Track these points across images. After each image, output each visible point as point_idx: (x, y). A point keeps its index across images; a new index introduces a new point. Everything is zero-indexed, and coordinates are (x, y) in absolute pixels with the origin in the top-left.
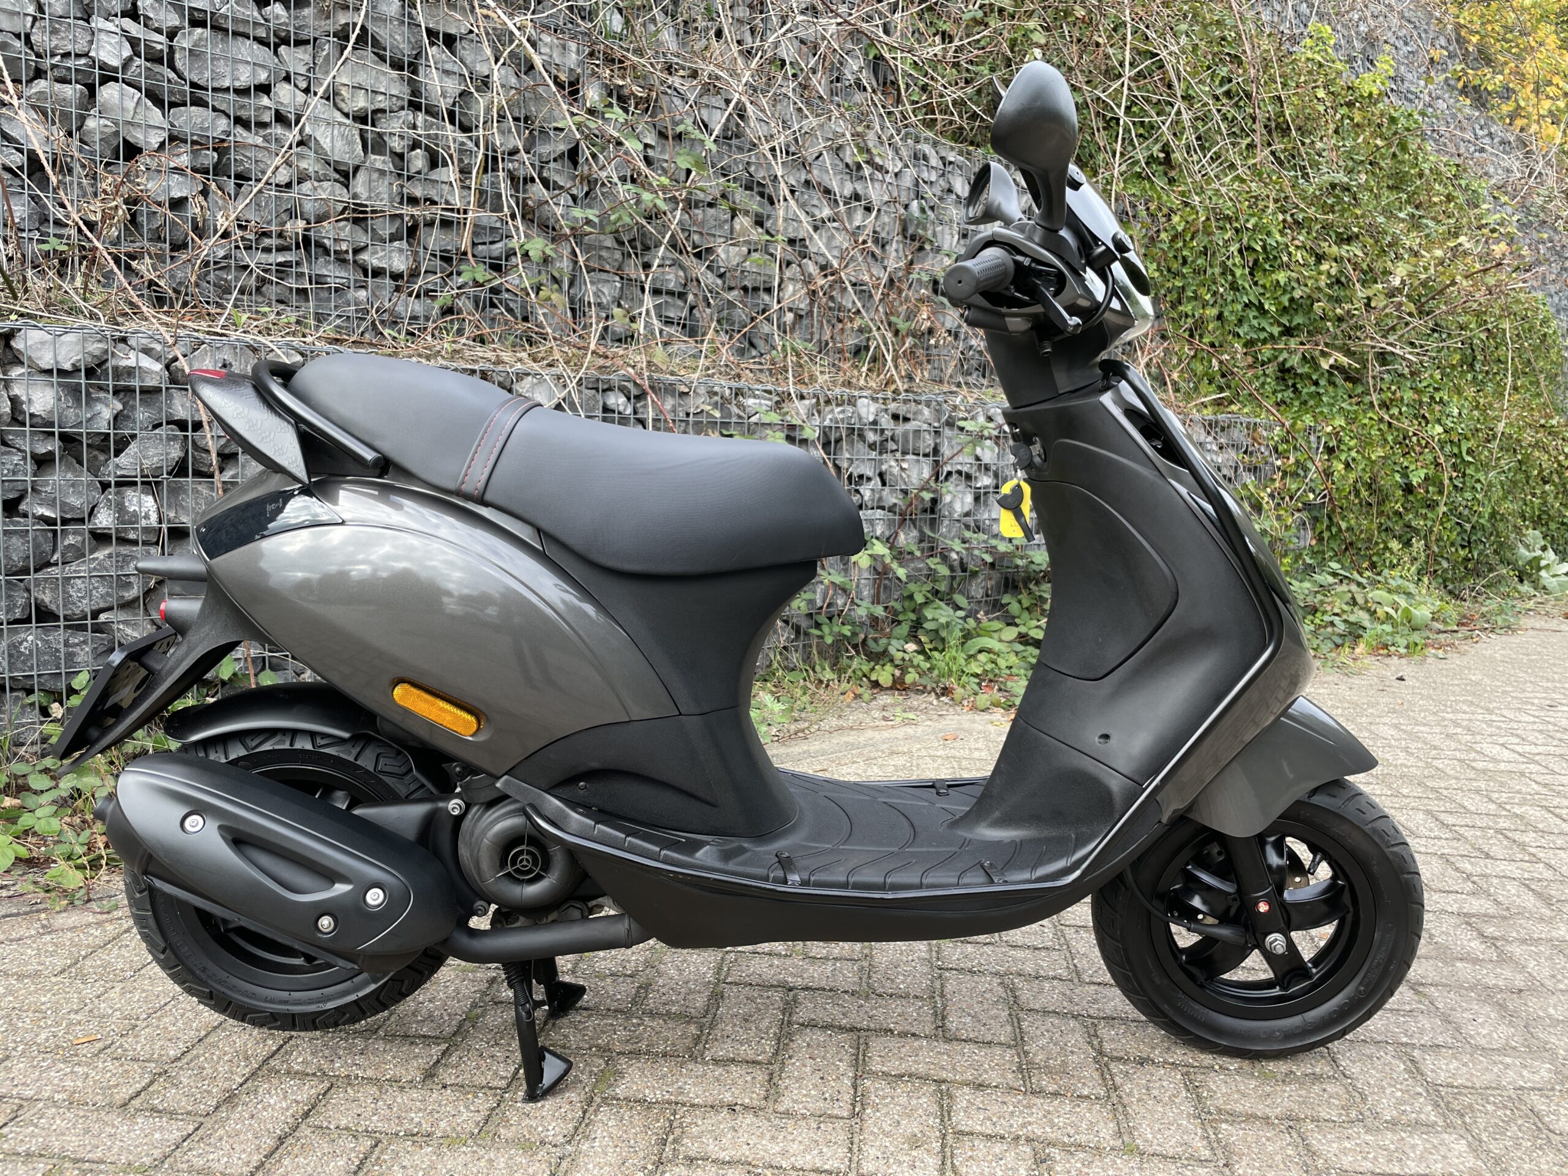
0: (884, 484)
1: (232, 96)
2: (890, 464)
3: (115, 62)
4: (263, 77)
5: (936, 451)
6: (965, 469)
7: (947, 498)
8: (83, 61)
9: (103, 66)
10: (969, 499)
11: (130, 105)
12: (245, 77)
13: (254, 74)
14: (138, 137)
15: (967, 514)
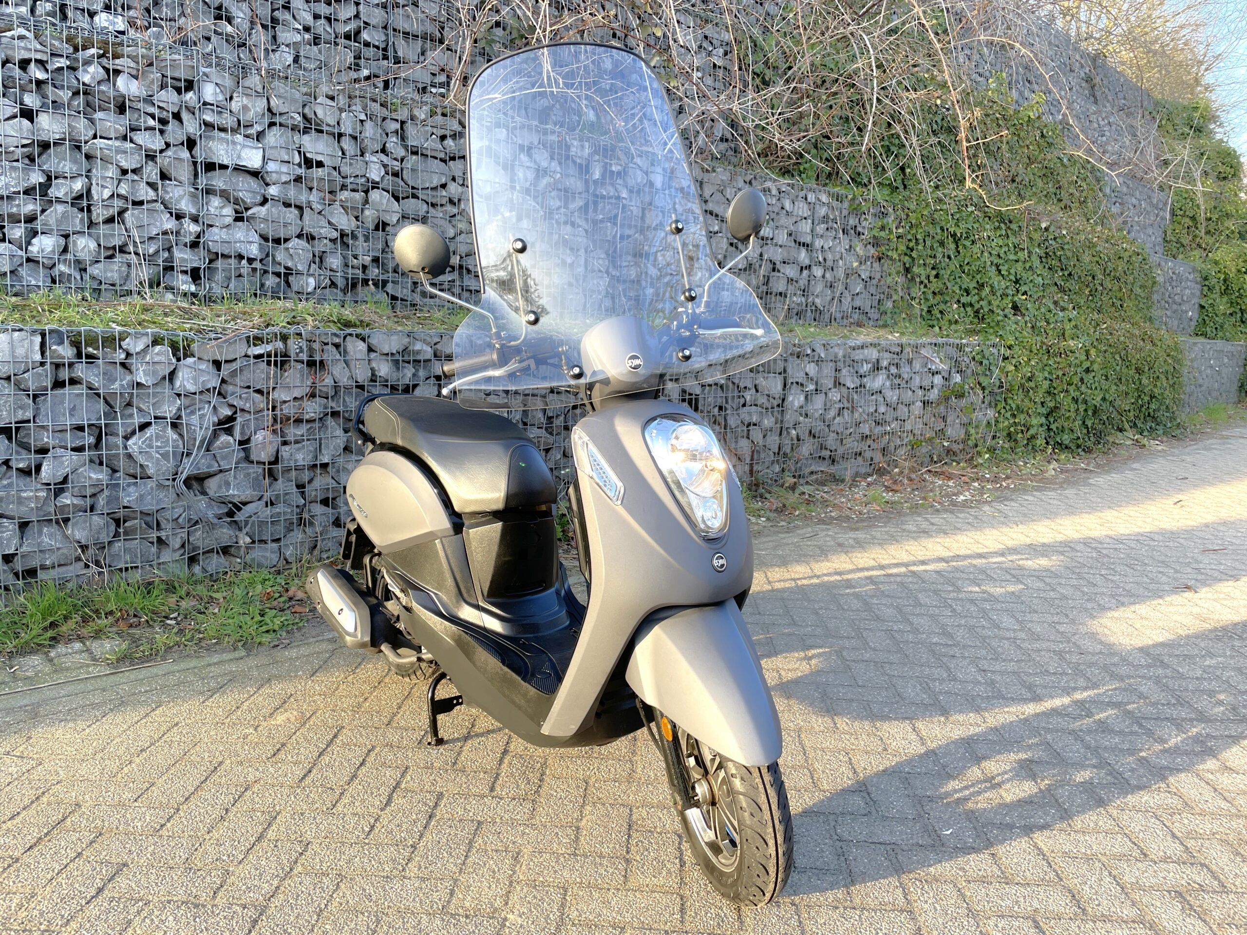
0: (757, 391)
1: (429, 192)
2: (761, 381)
3: (377, 179)
4: (443, 181)
5: (785, 371)
6: (800, 381)
7: (791, 398)
8: (363, 180)
9: (373, 182)
10: (802, 398)
11: (385, 201)
12: (435, 182)
13: (440, 179)
14: (387, 218)
15: (801, 407)
